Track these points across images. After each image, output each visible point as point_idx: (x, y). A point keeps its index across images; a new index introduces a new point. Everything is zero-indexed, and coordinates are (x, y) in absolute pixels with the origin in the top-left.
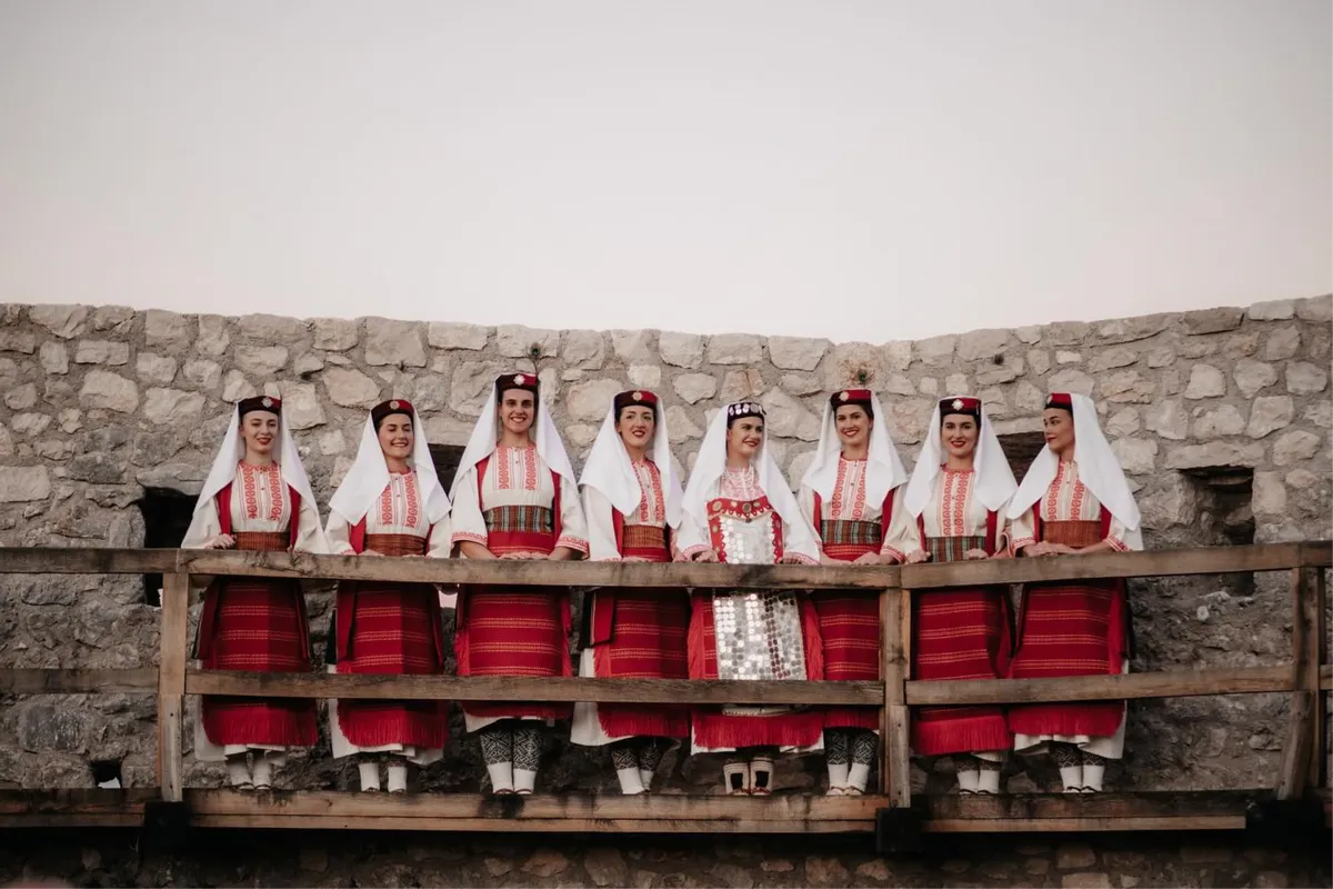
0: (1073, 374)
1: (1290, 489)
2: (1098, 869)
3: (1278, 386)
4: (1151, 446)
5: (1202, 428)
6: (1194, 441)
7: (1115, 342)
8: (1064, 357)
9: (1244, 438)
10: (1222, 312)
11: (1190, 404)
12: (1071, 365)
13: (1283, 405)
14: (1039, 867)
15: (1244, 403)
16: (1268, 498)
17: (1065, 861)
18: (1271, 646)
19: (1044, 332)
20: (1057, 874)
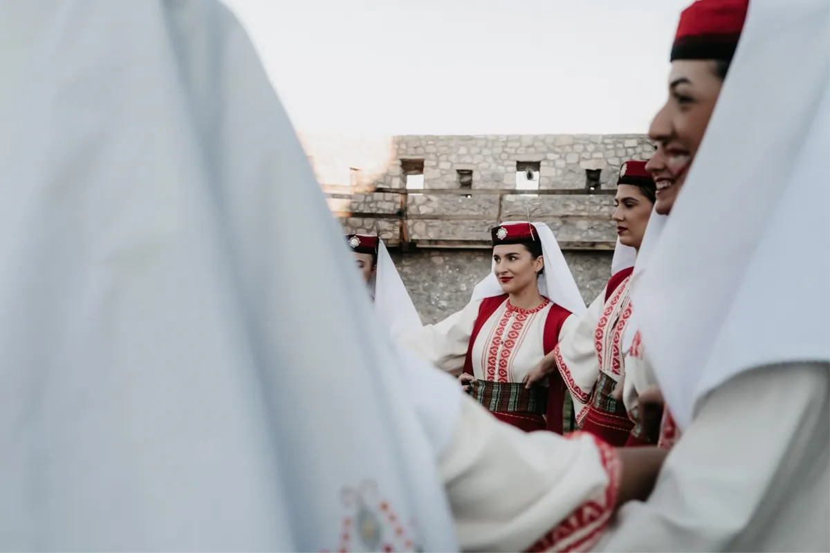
0: (432, 146)
1: (482, 176)
2: (440, 256)
3: (480, 153)
4: (449, 164)
5: (462, 160)
6: (459, 163)
7: (442, 140)
8: (430, 142)
9: (471, 164)
10: (468, 136)
11: (459, 155)
12: (431, 144)
13: (480, 157)
14: (426, 255)
15: (472, 156)
16: (476, 177)
17: (433, 254)
18: (476, 209)
19: (425, 136)
20: (430, 257)
